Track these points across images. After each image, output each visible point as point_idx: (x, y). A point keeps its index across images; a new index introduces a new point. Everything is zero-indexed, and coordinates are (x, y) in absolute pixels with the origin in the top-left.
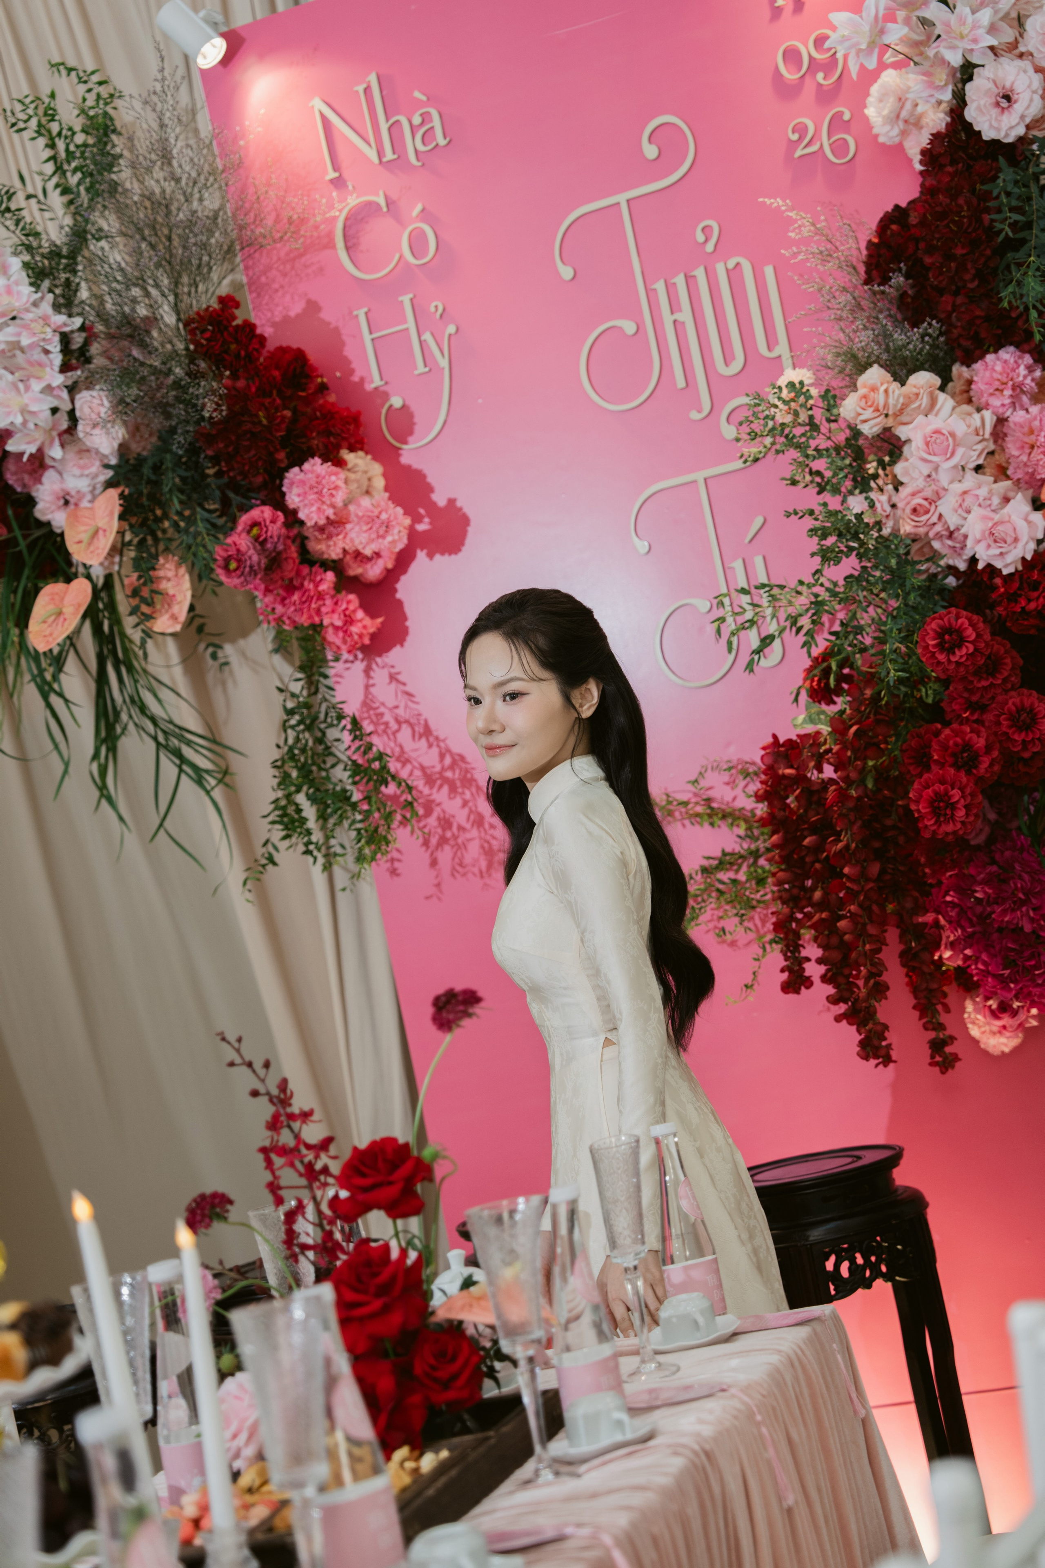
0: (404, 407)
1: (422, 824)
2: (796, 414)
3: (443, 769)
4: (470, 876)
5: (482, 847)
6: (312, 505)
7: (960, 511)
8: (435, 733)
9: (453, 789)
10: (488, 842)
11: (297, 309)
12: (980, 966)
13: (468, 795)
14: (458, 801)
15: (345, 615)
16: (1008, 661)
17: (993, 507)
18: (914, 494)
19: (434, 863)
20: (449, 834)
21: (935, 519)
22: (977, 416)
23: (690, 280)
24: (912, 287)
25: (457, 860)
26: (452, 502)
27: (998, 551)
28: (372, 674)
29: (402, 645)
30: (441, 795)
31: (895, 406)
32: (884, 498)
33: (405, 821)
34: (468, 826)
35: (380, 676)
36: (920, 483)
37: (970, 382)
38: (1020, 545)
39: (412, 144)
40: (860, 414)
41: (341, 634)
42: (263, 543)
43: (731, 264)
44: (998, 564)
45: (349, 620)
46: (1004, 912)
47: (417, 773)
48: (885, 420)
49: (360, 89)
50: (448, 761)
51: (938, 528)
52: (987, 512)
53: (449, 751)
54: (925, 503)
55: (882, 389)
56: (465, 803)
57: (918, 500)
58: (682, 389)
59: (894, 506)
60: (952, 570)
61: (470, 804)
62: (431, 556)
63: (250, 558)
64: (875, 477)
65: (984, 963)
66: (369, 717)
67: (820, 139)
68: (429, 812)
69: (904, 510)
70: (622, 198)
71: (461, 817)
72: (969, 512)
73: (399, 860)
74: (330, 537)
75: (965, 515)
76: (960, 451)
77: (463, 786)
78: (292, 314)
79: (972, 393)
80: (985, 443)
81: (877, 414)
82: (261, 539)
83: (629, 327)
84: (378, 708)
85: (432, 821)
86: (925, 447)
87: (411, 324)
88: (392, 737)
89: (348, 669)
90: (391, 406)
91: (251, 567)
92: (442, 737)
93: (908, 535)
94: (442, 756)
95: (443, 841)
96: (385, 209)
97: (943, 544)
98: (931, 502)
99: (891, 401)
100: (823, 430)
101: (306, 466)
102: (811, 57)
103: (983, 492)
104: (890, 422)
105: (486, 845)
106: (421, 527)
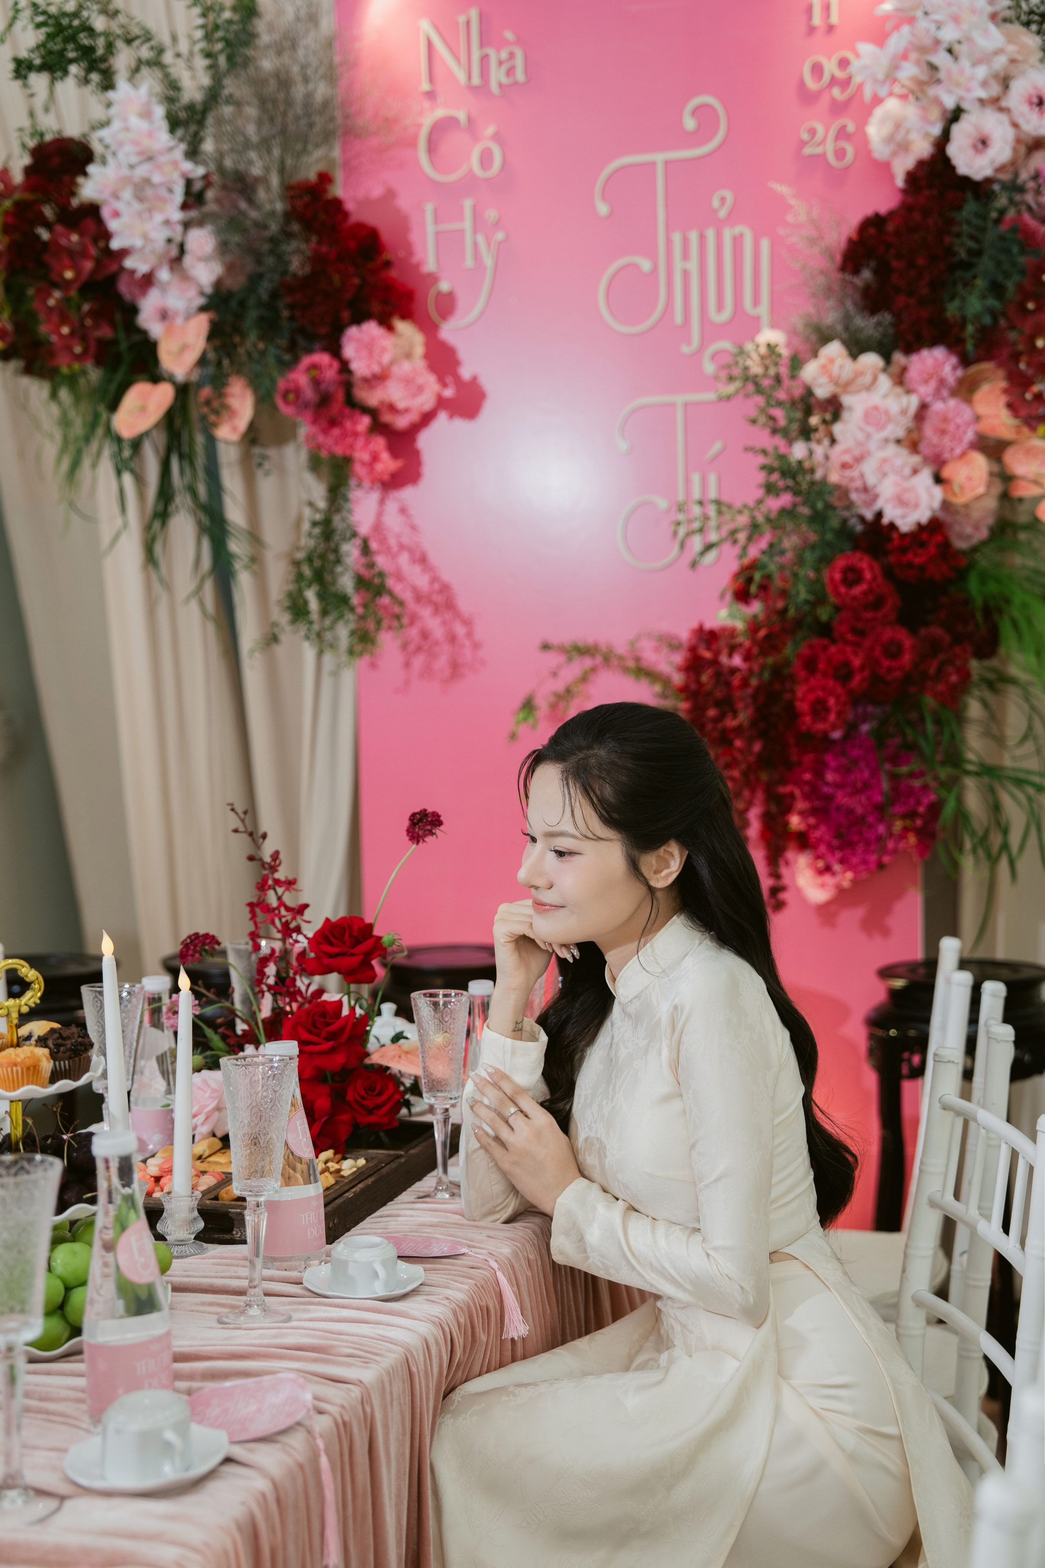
0: (451, 292)
1: (404, 633)
3: (432, 592)
4: (435, 679)
5: (450, 660)
6: (363, 359)
7: (877, 473)
8: (430, 563)
9: (437, 610)
10: (455, 657)
11: (377, 192)
13: (448, 617)
14: (438, 620)
15: (370, 454)
17: (903, 476)
18: (844, 452)
19: (407, 664)
20: (425, 644)
21: (855, 475)
22: (905, 399)
23: (702, 238)
24: (876, 283)
25: (427, 666)
26: (474, 379)
27: (899, 512)
28: (385, 503)
29: (414, 485)
30: (426, 612)
31: (845, 377)
32: (821, 450)
33: (391, 628)
34: (442, 642)
35: (392, 506)
36: (851, 444)
37: (905, 369)
38: (919, 511)
39: (497, 76)
40: (816, 379)
41: (366, 468)
42: (318, 384)
43: (737, 232)
44: (899, 523)
45: (374, 458)
47: (408, 591)
48: (835, 388)
49: (462, 19)
50: (436, 586)
51: (858, 483)
52: (898, 479)
53: (438, 578)
54: (852, 461)
55: (838, 361)
56: (444, 624)
57: (847, 457)
58: (680, 327)
59: (827, 458)
60: (861, 518)
61: (448, 624)
62: (450, 418)
66: (377, 539)
67: (826, 145)
68: (412, 623)
69: (834, 463)
70: (660, 158)
71: (439, 633)
72: (884, 475)
74: (372, 388)
75: (881, 477)
76: (889, 426)
77: (446, 609)
78: (373, 196)
79: (905, 378)
81: (829, 381)
82: (317, 380)
83: (646, 266)
84: (385, 532)
85: (414, 632)
87: (468, 225)
88: (393, 559)
89: (366, 497)
90: (440, 289)
91: (305, 401)
92: (435, 566)
93: (832, 483)
94: (432, 582)
95: (419, 649)
96: (465, 126)
98: (858, 460)
99: (843, 373)
101: (363, 327)
102: (832, 74)
103: (898, 462)
105: (453, 659)
106: (447, 393)
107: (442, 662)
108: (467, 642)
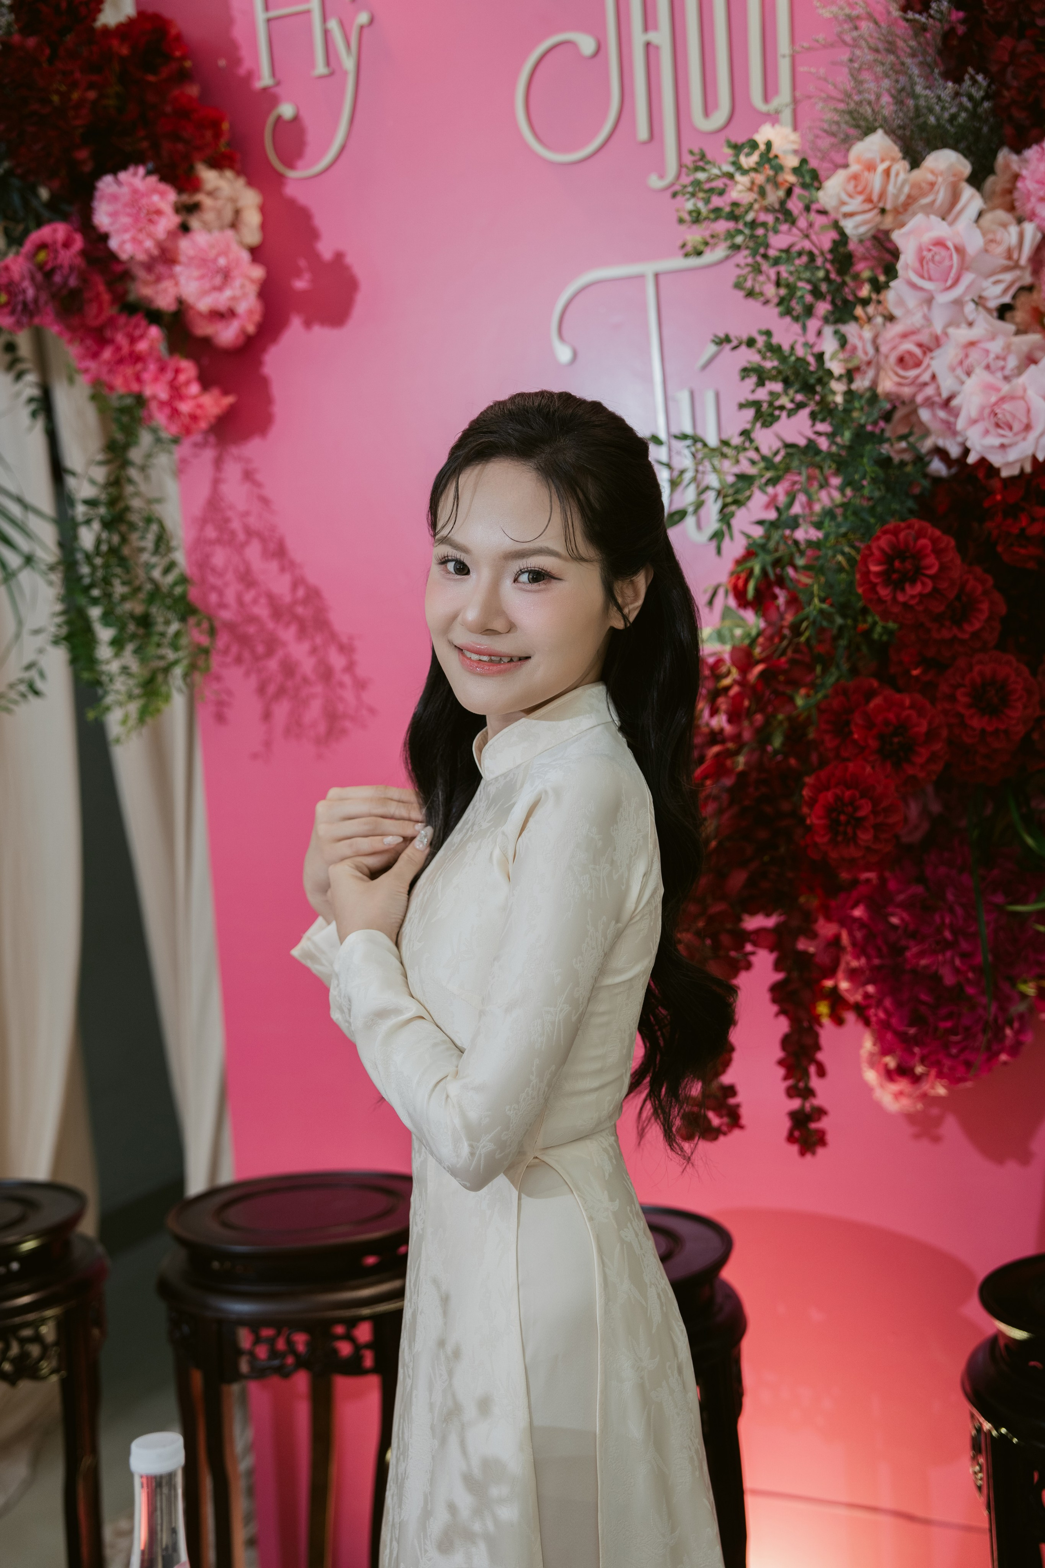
0: (296, 119)
1: (259, 666)
2: (762, 193)
3: (295, 602)
5: (325, 708)
6: (126, 230)
7: (959, 372)
8: (290, 556)
9: (303, 630)
10: (332, 702)
12: (882, 1015)
13: (319, 640)
14: (306, 646)
15: (171, 387)
16: (985, 606)
17: (1007, 372)
18: (905, 336)
19: (267, 716)
20: (289, 684)
21: (926, 377)
22: (1014, 230)
24: (963, 22)
25: (294, 718)
26: (339, 256)
27: (997, 441)
28: (223, 466)
29: (263, 436)
30: (288, 634)
31: (896, 196)
32: (867, 334)
33: (239, 660)
35: (233, 471)
36: (917, 319)
37: (1016, 177)
38: (1032, 436)
40: (843, 203)
41: (167, 411)
42: (49, 275)
44: (996, 460)
45: (176, 392)
46: (921, 954)
47: (263, 600)
48: (878, 218)
50: (301, 593)
51: (930, 391)
52: (996, 379)
53: (303, 580)
54: (918, 351)
55: (881, 167)
56: (314, 651)
57: (909, 346)
58: (644, 143)
59: (877, 350)
60: (941, 453)
61: (320, 652)
62: (308, 324)
64: (865, 302)
65: (886, 1011)
66: (214, 521)
68: (270, 652)
69: (887, 357)
71: (307, 665)
72: (969, 374)
73: (228, 703)
74: (159, 279)
75: (964, 377)
76: (968, 278)
77: (315, 629)
79: (1016, 195)
80: (1017, 273)
81: (868, 206)
82: (48, 267)
83: (588, 45)
84: (226, 510)
85: (273, 664)
86: (917, 265)
87: (316, 6)
88: (237, 550)
89: (198, 455)
90: (281, 116)
91: (25, 304)
92: (298, 561)
93: (888, 396)
94: (295, 586)
95: (281, 691)
97: (934, 415)
98: (926, 349)
99: (891, 189)
100: (802, 223)
101: (123, 176)
103: (996, 347)
104: (888, 222)
105: (330, 706)
106: (300, 284)
107: (314, 711)
108: (347, 679)
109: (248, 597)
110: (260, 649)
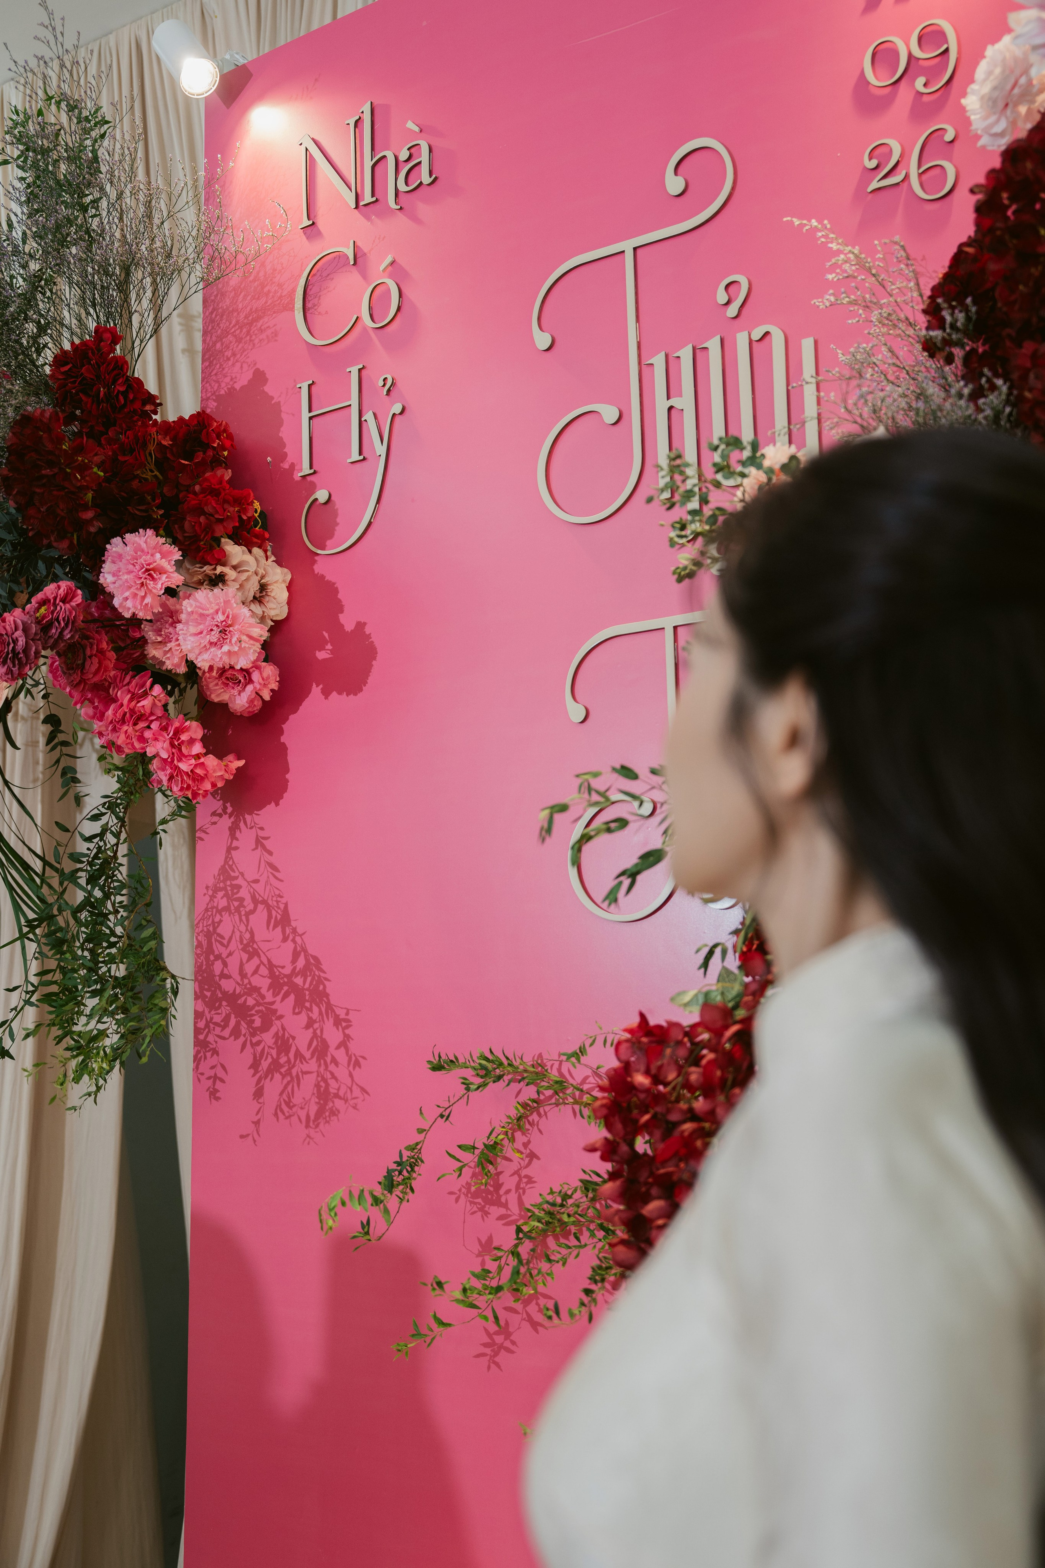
0: (330, 501)
1: (254, 1040)
3: (294, 973)
4: (294, 1119)
5: (317, 1086)
6: (127, 588)
8: (293, 924)
9: (299, 1004)
10: (325, 1080)
11: (244, 378)
14: (303, 1019)
15: (172, 745)
19: (259, 1093)
20: (283, 1060)
23: (699, 355)
25: (285, 1096)
26: (360, 626)
28: (238, 834)
29: (277, 804)
30: (285, 1006)
33: (236, 1033)
34: (307, 1055)
35: (246, 837)
39: (394, 184)
43: (757, 334)
45: (177, 751)
47: (264, 971)
49: (351, 121)
50: (301, 963)
53: (305, 950)
56: (310, 1024)
61: (316, 1026)
62: (326, 693)
63: (15, 641)
66: (225, 889)
67: (908, 167)
68: (266, 1026)
70: (627, 246)
71: (302, 1040)
73: (222, 1081)
74: (167, 640)
77: (312, 1001)
78: (237, 386)
83: (609, 413)
84: (236, 878)
85: (268, 1038)
87: (354, 402)
88: (244, 918)
89: (215, 823)
90: (316, 500)
92: (300, 930)
94: (295, 955)
95: (275, 1066)
96: (352, 262)
101: (133, 538)
102: (910, 56)
105: (322, 1084)
106: (321, 655)
107: (306, 1090)
108: (341, 1055)
109: (249, 968)
110: (258, 1022)
